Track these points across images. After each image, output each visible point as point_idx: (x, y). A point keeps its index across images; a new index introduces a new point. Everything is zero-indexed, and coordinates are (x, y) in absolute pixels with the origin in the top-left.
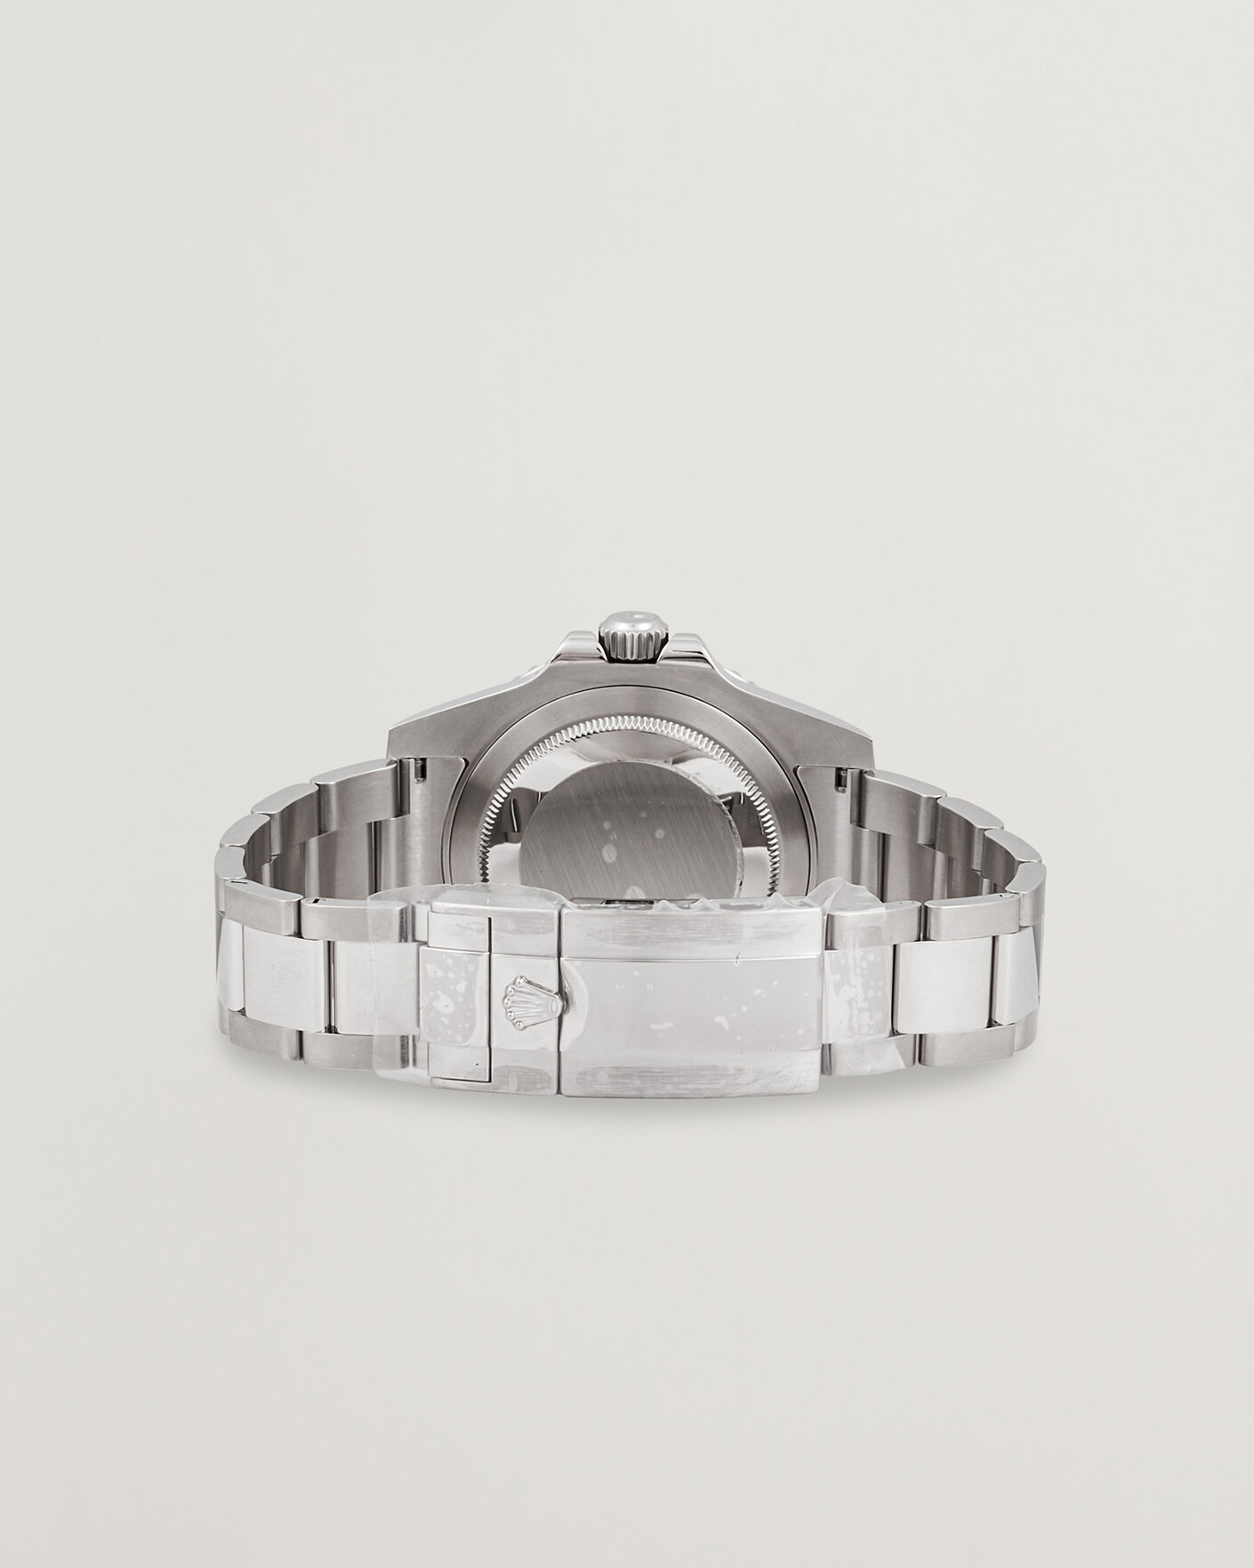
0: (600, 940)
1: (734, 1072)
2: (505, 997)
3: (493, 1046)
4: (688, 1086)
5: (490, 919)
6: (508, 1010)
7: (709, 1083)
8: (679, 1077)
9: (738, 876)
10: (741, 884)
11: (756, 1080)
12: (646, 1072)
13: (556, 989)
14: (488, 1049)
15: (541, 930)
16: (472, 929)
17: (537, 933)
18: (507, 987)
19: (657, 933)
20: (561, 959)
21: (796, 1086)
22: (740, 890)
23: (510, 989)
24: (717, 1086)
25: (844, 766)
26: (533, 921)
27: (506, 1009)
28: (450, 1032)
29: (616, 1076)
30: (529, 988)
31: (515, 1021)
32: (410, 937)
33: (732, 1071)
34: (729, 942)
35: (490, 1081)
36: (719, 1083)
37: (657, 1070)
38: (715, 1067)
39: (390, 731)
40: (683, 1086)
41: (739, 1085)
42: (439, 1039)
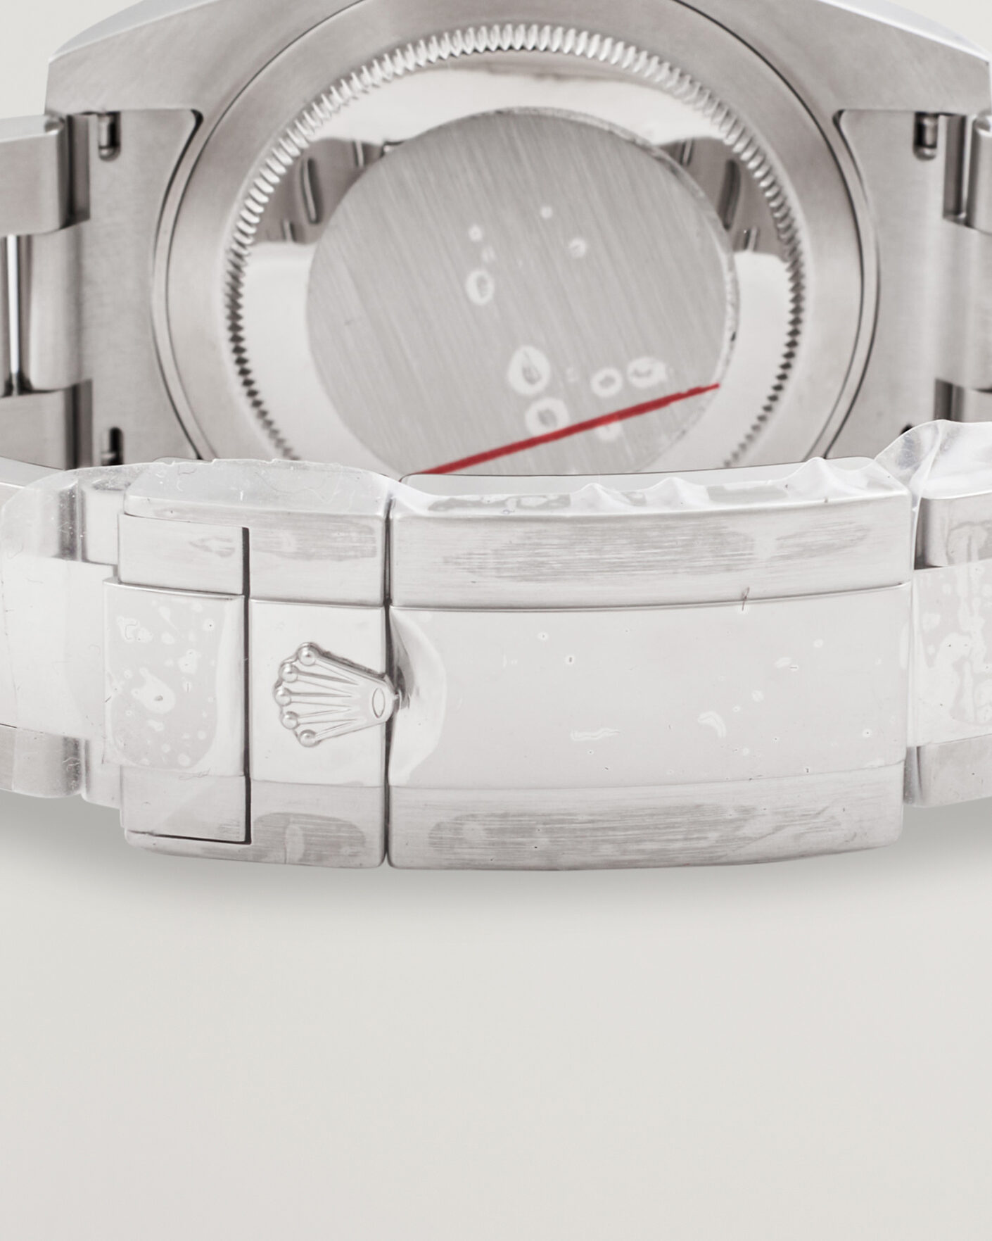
0: (471, 571)
1: (735, 815)
2: (278, 684)
3: (255, 773)
4: (642, 846)
5: (246, 532)
6: (286, 709)
7: (686, 839)
8: (626, 829)
9: (729, 323)
10: (733, 338)
11: (778, 829)
12: (562, 822)
13: (379, 665)
14: (243, 779)
15: (352, 553)
16: (207, 549)
17: (340, 559)
18: (283, 665)
19: (585, 556)
20: (392, 608)
21: (855, 835)
22: (732, 348)
23: (287, 669)
24: (703, 844)
25: (931, 109)
26: (336, 534)
27: (282, 706)
28: (166, 748)
29: (502, 831)
30: (324, 667)
31: (299, 730)
32: (79, 553)
33: (731, 814)
34: (728, 569)
35: (248, 840)
36: (705, 838)
37: (586, 818)
38: (698, 806)
39: (51, 64)
40: (635, 847)
41: (744, 839)
42: (145, 761)
